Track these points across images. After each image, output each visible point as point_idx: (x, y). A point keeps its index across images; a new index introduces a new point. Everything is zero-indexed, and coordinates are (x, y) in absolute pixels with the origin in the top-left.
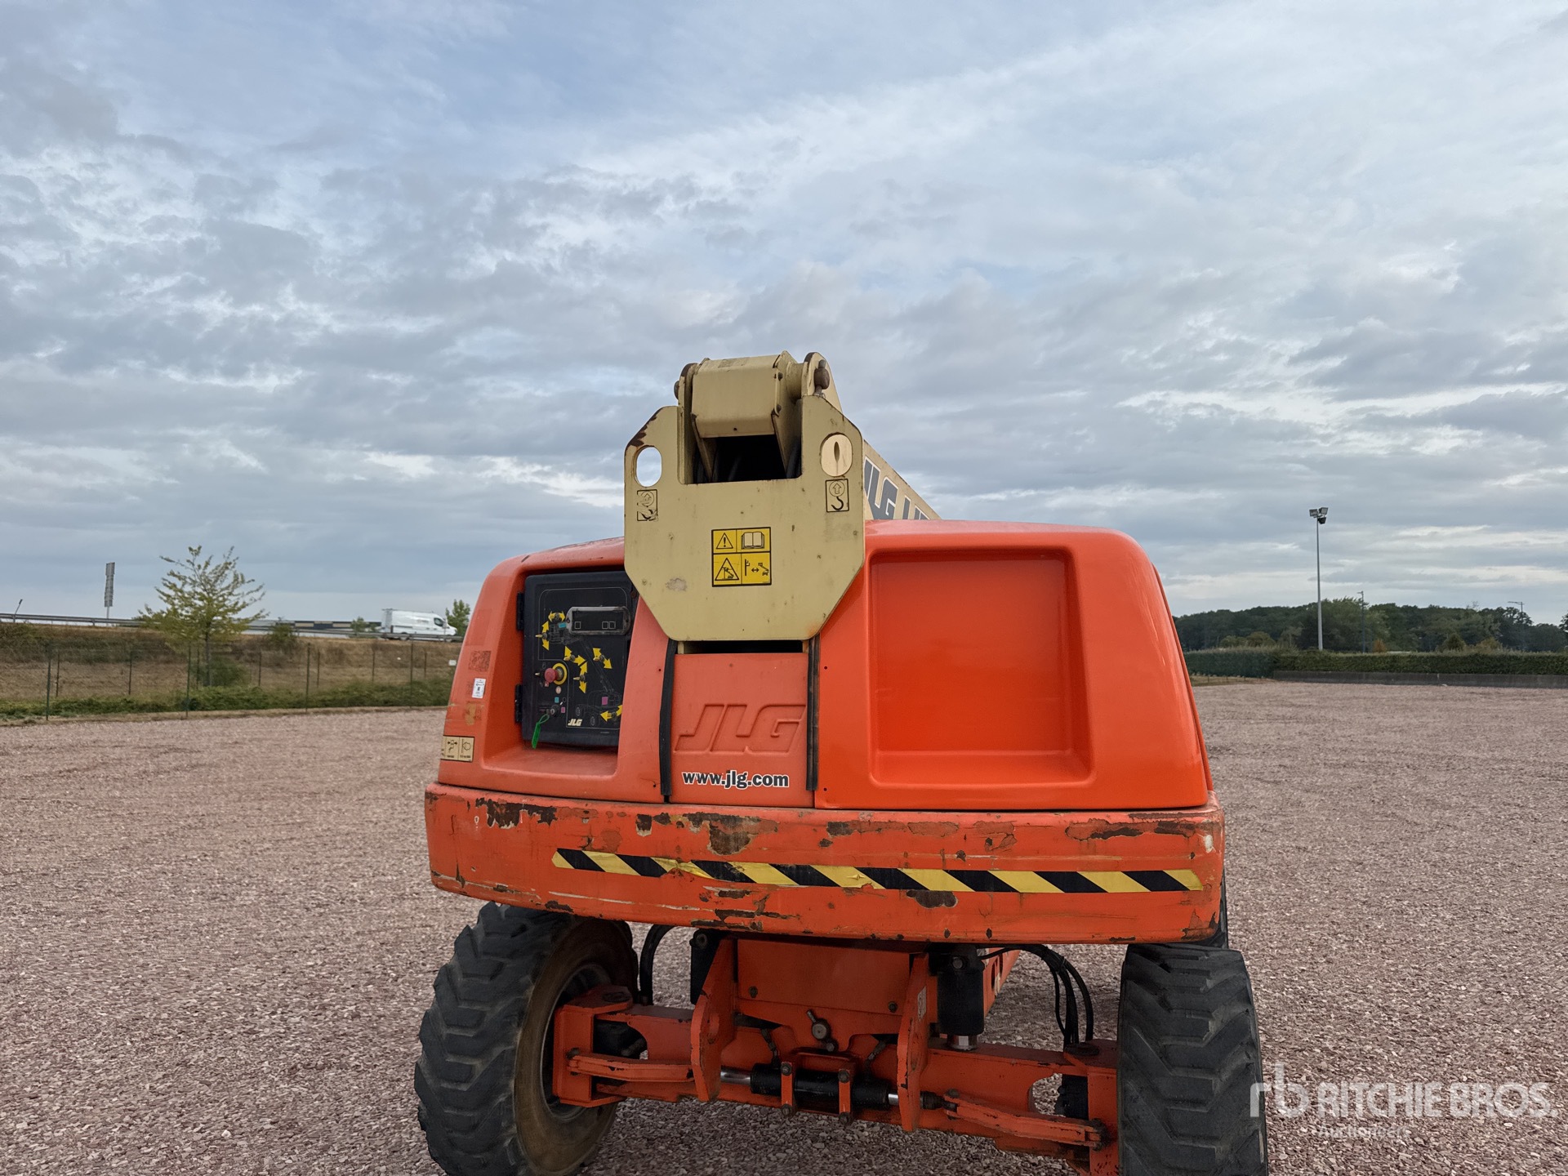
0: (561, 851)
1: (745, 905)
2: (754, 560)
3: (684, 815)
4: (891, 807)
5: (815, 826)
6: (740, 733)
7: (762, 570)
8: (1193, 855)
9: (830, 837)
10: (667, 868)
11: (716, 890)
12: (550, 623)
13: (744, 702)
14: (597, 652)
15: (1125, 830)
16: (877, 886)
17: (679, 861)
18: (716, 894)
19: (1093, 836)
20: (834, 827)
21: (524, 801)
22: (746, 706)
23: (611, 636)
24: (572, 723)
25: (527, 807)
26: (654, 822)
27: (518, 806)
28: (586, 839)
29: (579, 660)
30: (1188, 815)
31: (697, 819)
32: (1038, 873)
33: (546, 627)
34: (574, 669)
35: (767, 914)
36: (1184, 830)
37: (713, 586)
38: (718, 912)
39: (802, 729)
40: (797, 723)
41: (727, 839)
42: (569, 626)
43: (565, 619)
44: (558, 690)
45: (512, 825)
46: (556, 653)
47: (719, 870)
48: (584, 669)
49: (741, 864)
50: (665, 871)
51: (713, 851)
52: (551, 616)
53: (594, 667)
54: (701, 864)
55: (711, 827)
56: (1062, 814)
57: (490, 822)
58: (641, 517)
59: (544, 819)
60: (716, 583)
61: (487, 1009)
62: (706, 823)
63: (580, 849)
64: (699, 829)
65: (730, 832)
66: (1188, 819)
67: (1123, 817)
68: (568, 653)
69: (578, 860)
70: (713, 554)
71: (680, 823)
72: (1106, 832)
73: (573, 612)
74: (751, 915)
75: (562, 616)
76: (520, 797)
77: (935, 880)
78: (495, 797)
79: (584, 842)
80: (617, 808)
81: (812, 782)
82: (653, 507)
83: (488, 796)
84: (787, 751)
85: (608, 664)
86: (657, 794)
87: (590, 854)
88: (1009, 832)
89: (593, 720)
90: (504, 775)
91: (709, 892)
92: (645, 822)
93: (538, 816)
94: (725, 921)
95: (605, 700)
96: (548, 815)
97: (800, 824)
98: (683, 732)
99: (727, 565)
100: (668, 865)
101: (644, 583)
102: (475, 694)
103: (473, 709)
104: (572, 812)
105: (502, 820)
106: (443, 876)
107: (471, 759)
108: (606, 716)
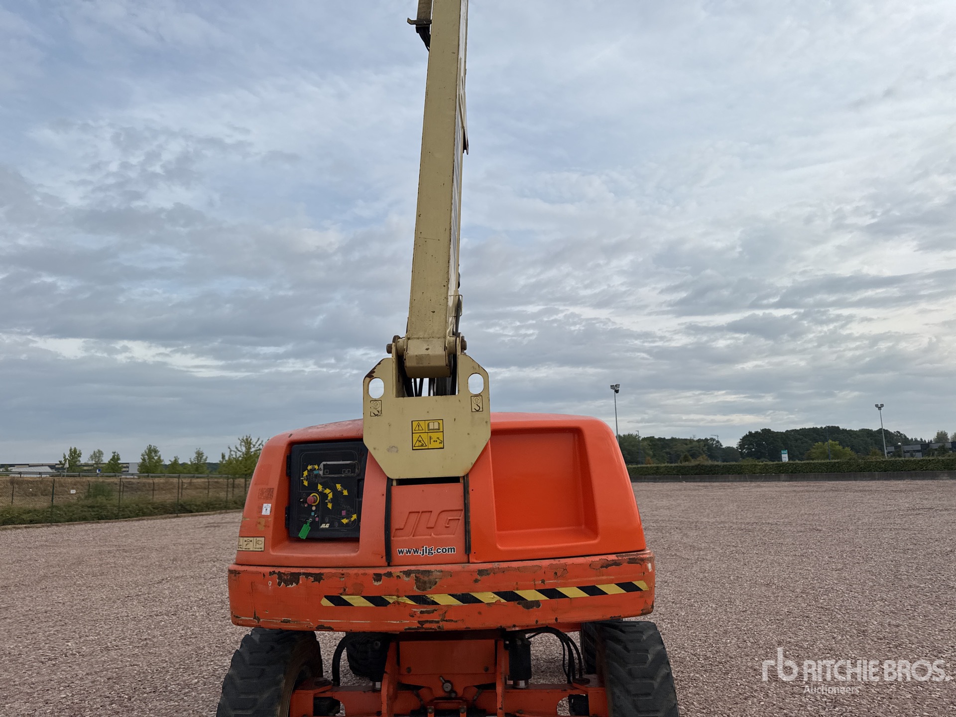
0: (327, 597)
1: (435, 617)
2: (434, 436)
3: (401, 572)
4: (509, 560)
5: (471, 572)
6: (429, 526)
7: (439, 441)
8: (644, 573)
9: (479, 577)
10: (391, 601)
11: (418, 610)
12: (308, 471)
13: (430, 510)
14: (339, 486)
15: (616, 563)
16: (503, 601)
17: (398, 597)
18: (419, 613)
19: (602, 567)
20: (481, 572)
21: (302, 571)
22: (431, 512)
23: (348, 477)
24: (323, 526)
25: (304, 574)
26: (383, 577)
27: (299, 574)
28: (343, 589)
29: (327, 491)
30: (640, 554)
31: (408, 573)
32: (578, 587)
33: (306, 473)
34: (324, 496)
35: (446, 621)
36: (640, 562)
37: (413, 450)
38: (419, 622)
39: (462, 522)
40: (459, 519)
41: (425, 583)
42: (321, 473)
43: (319, 469)
44: (314, 508)
45: (294, 585)
46: (313, 487)
47: (421, 600)
48: (330, 496)
49: (432, 596)
50: (389, 603)
51: (417, 590)
52: (309, 467)
53: (337, 494)
54: (410, 597)
55: (416, 576)
56: (587, 558)
57: (279, 584)
58: (372, 414)
59: (316, 580)
60: (414, 448)
61: (258, 697)
62: (413, 575)
63: (339, 595)
64: (409, 579)
65: (426, 579)
66: (641, 556)
67: (613, 557)
68: (320, 487)
69: (338, 601)
70: (412, 433)
71: (398, 576)
72: (607, 565)
73: (324, 465)
74: (438, 622)
75: (316, 467)
76: (299, 569)
77: (531, 595)
78: (282, 570)
79: (342, 591)
80: (361, 571)
81: (468, 549)
82: (379, 409)
83: (277, 570)
84: (454, 534)
85: (345, 493)
86: (383, 561)
87: (344, 597)
88: (565, 568)
89: (336, 524)
90: (286, 558)
91: (415, 612)
92: (378, 577)
93: (312, 579)
94: (424, 626)
95: (344, 513)
96: (318, 578)
97: (464, 571)
98: (397, 527)
99: (420, 439)
100: (391, 599)
101: (375, 449)
102: (264, 513)
103: (263, 521)
104: (334, 575)
105: (287, 582)
106: (243, 618)
107: (263, 549)
108: (345, 521)
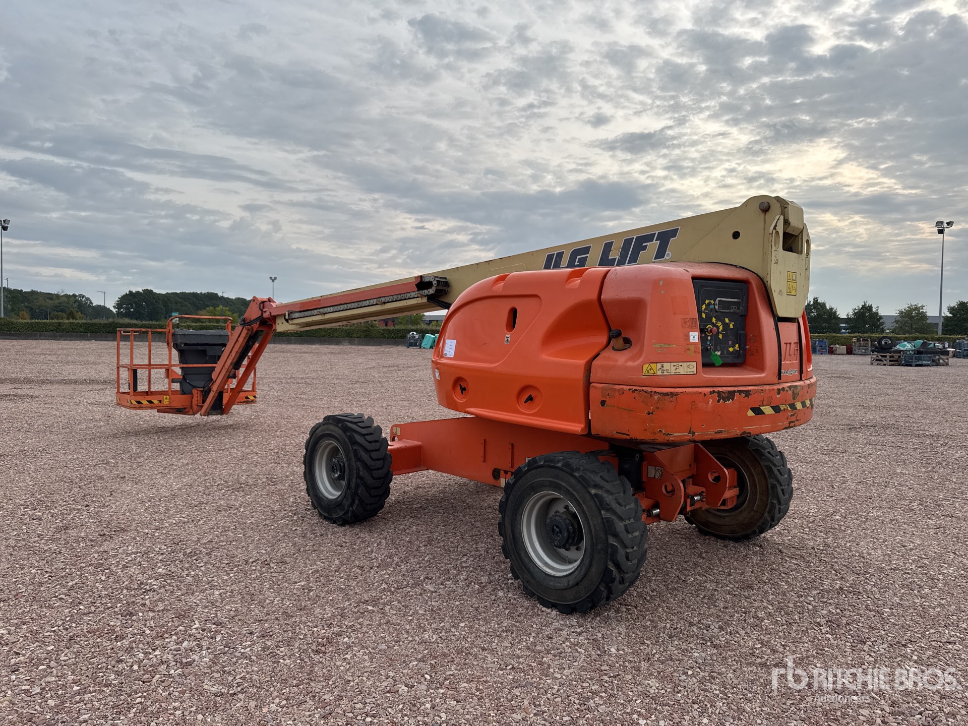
0: (751, 409)
1: (794, 418)
2: (794, 285)
3: (788, 387)
6: (790, 354)
7: (795, 290)
10: (782, 409)
12: (706, 305)
13: (790, 342)
14: (727, 320)
17: (786, 405)
18: (790, 416)
21: (736, 389)
23: (734, 313)
24: (717, 353)
25: (738, 391)
27: (734, 392)
28: (762, 402)
29: (719, 324)
33: (704, 307)
35: (797, 420)
38: (789, 422)
39: (798, 351)
41: (795, 394)
42: (717, 307)
43: (715, 304)
44: (709, 338)
45: (731, 401)
46: (709, 320)
47: (793, 406)
48: (721, 328)
49: (796, 403)
51: (792, 400)
52: (707, 302)
53: (726, 327)
54: (790, 405)
57: (719, 401)
58: (775, 262)
59: (746, 396)
60: (788, 294)
62: (792, 389)
63: (759, 406)
64: (791, 392)
65: (796, 391)
68: (714, 320)
69: (758, 411)
70: (787, 282)
71: (787, 390)
73: (719, 301)
74: (794, 422)
75: (713, 302)
76: (734, 387)
78: (721, 389)
79: (760, 403)
80: (771, 387)
81: (801, 371)
82: (777, 258)
83: (716, 389)
84: (796, 360)
85: (731, 326)
86: (776, 380)
87: (762, 408)
89: (726, 352)
92: (779, 391)
93: (743, 395)
94: (790, 425)
95: (730, 343)
96: (747, 393)
99: (789, 287)
100: (782, 407)
101: (775, 291)
102: (691, 340)
103: (692, 348)
104: (757, 391)
105: (725, 399)
106: (676, 434)
107: (695, 373)
108: (731, 349)
